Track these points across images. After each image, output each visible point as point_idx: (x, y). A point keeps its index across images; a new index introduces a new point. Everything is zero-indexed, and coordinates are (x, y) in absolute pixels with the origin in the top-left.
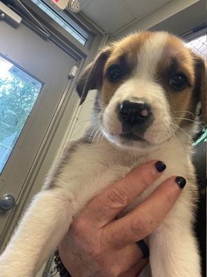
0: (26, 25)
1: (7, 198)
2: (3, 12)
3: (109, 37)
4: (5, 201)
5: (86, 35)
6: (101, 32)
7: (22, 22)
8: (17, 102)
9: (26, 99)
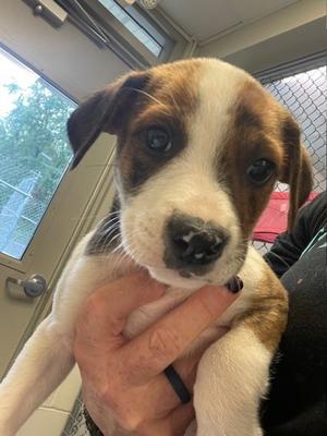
0: (73, 23)
1: (35, 280)
2: (40, 4)
3: (198, 46)
4: (32, 283)
5: (162, 40)
6: (186, 37)
7: (68, 19)
8: (39, 119)
9: (54, 116)
